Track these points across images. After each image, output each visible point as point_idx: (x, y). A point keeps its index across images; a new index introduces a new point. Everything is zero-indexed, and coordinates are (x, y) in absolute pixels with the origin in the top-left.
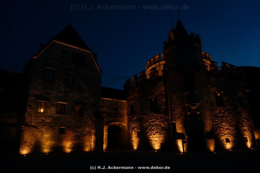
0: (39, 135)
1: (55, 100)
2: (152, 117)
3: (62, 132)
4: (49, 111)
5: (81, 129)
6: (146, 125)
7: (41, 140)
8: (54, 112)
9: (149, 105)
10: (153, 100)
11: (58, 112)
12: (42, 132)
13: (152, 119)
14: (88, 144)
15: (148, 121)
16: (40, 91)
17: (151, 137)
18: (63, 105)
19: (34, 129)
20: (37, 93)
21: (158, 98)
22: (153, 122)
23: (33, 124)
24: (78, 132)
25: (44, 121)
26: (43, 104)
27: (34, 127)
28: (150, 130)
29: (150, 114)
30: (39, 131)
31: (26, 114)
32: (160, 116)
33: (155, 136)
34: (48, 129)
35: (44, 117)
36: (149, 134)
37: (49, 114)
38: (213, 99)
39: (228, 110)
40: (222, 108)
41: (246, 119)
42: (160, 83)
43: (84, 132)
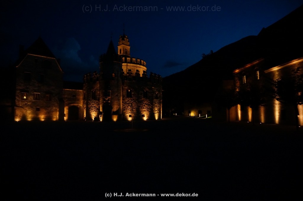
0: (24, 111)
1: (32, 92)
2: (93, 102)
3: (38, 110)
4: (29, 98)
5: (50, 108)
6: (90, 106)
7: (26, 114)
8: (32, 99)
9: (92, 95)
10: (94, 92)
11: (35, 98)
12: (26, 110)
13: (92, 103)
14: (55, 116)
15: (90, 104)
17: (91, 113)
18: (38, 95)
20: (21, 88)
21: (96, 91)
22: (93, 105)
23: (20, 105)
24: (48, 110)
25: (27, 104)
26: (25, 94)
27: (21, 107)
28: (91, 109)
29: (92, 100)
30: (24, 109)
31: (16, 100)
32: (96, 102)
33: (93, 113)
34: (29, 109)
35: (27, 102)
37: (29, 100)
38: (125, 93)
39: (133, 99)
40: (129, 98)
41: (147, 104)
42: (98, 82)
43: (52, 110)
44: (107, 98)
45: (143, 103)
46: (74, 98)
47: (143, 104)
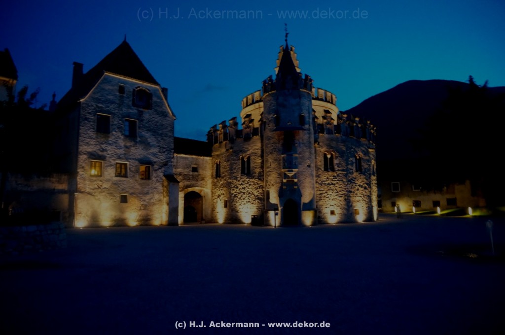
0: (96, 203)
1: (113, 158)
2: (243, 181)
3: (124, 199)
4: (106, 173)
5: (148, 197)
6: (235, 192)
7: (98, 210)
8: (113, 174)
9: (240, 166)
10: (245, 160)
11: (117, 175)
12: (100, 200)
13: (242, 184)
14: (157, 215)
15: (237, 188)
16: (92, 147)
18: (123, 166)
19: (89, 196)
20: (89, 150)
21: (252, 157)
22: (244, 188)
23: (88, 190)
24: (144, 201)
25: (101, 186)
26: (97, 164)
27: (89, 193)
28: (240, 198)
29: (241, 179)
30: (96, 199)
31: (78, 178)
32: (253, 182)
33: (245, 206)
34: (107, 197)
35: (101, 181)
36: (239, 204)
37: (106, 177)
38: (320, 162)
39: (338, 175)
40: (330, 173)
41: (362, 187)
42: (255, 137)
43: (152, 201)
44: (292, 171)
45: (356, 183)
46: (196, 173)
47: (356, 186)
